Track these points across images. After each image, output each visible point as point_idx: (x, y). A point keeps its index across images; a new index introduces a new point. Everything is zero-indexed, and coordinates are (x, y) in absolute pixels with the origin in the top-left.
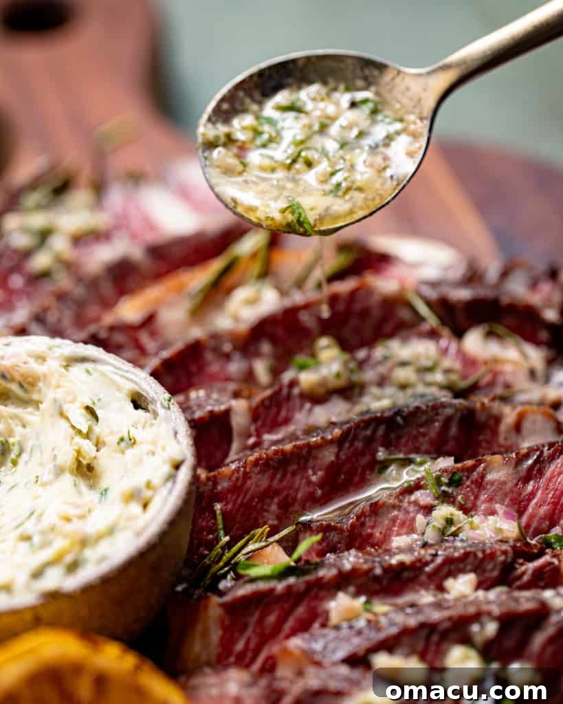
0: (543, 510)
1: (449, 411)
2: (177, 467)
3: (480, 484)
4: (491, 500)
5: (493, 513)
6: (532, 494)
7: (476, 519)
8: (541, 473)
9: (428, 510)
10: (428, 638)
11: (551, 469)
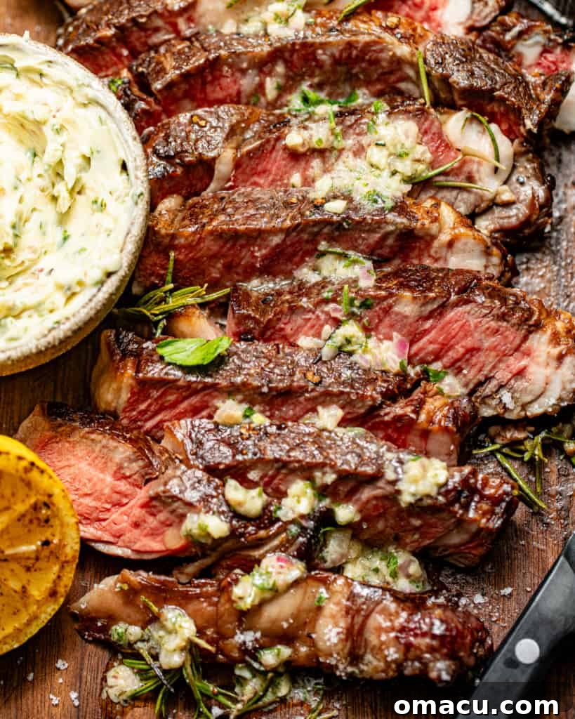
0: (431, 347)
1: (391, 228)
2: (109, 275)
3: (387, 311)
4: (392, 326)
5: (390, 339)
6: (426, 332)
7: (372, 342)
8: (441, 314)
9: (337, 323)
10: (278, 470)
11: (451, 315)
